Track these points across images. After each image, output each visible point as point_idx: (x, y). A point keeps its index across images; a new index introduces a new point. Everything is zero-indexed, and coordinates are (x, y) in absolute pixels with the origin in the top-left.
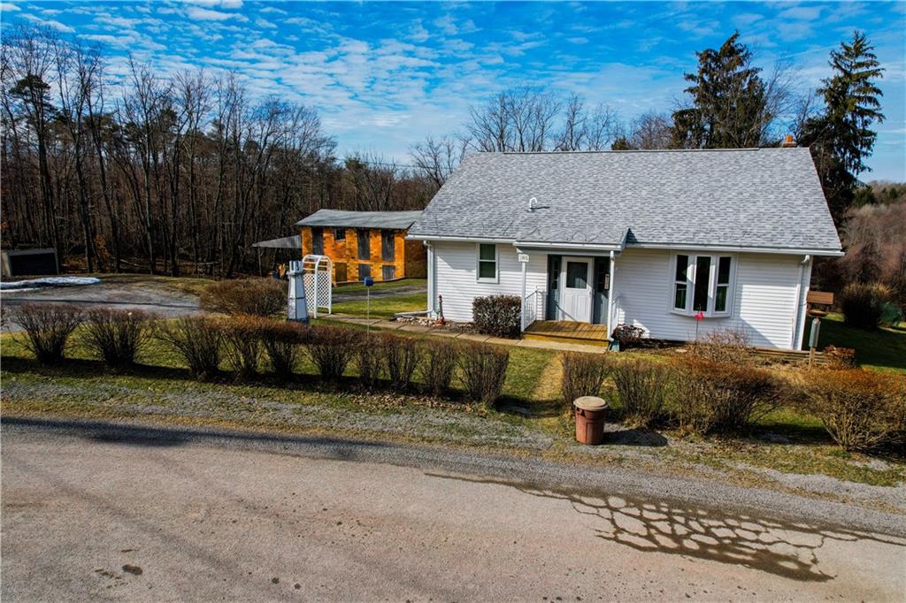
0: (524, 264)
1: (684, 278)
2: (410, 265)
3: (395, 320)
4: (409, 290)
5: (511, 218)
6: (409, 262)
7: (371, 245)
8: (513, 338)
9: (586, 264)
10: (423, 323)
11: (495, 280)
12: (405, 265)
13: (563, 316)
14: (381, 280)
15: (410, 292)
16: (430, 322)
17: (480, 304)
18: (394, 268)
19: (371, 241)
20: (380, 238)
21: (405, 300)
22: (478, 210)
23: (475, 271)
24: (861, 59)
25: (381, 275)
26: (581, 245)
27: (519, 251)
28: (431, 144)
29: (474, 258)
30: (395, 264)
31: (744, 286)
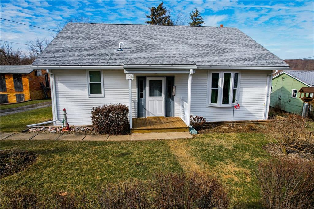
0: (130, 82)
1: (217, 86)
2: (33, 93)
3: (27, 131)
4: (35, 106)
5: (109, 54)
6: (32, 91)
7: (6, 83)
8: (126, 134)
9: (161, 81)
10: (53, 131)
11: (102, 95)
12: (30, 93)
13: (148, 114)
14: (16, 102)
15: (36, 108)
16: (58, 130)
17: (97, 112)
18: (23, 95)
19: (6, 81)
20: (12, 79)
21: (33, 113)
22: (84, 50)
23: (87, 90)
24: (198, 17)
25: (15, 99)
26: (171, 66)
27: (126, 72)
28: (38, 41)
29: (85, 81)
30: (24, 93)
31: (244, 88)
